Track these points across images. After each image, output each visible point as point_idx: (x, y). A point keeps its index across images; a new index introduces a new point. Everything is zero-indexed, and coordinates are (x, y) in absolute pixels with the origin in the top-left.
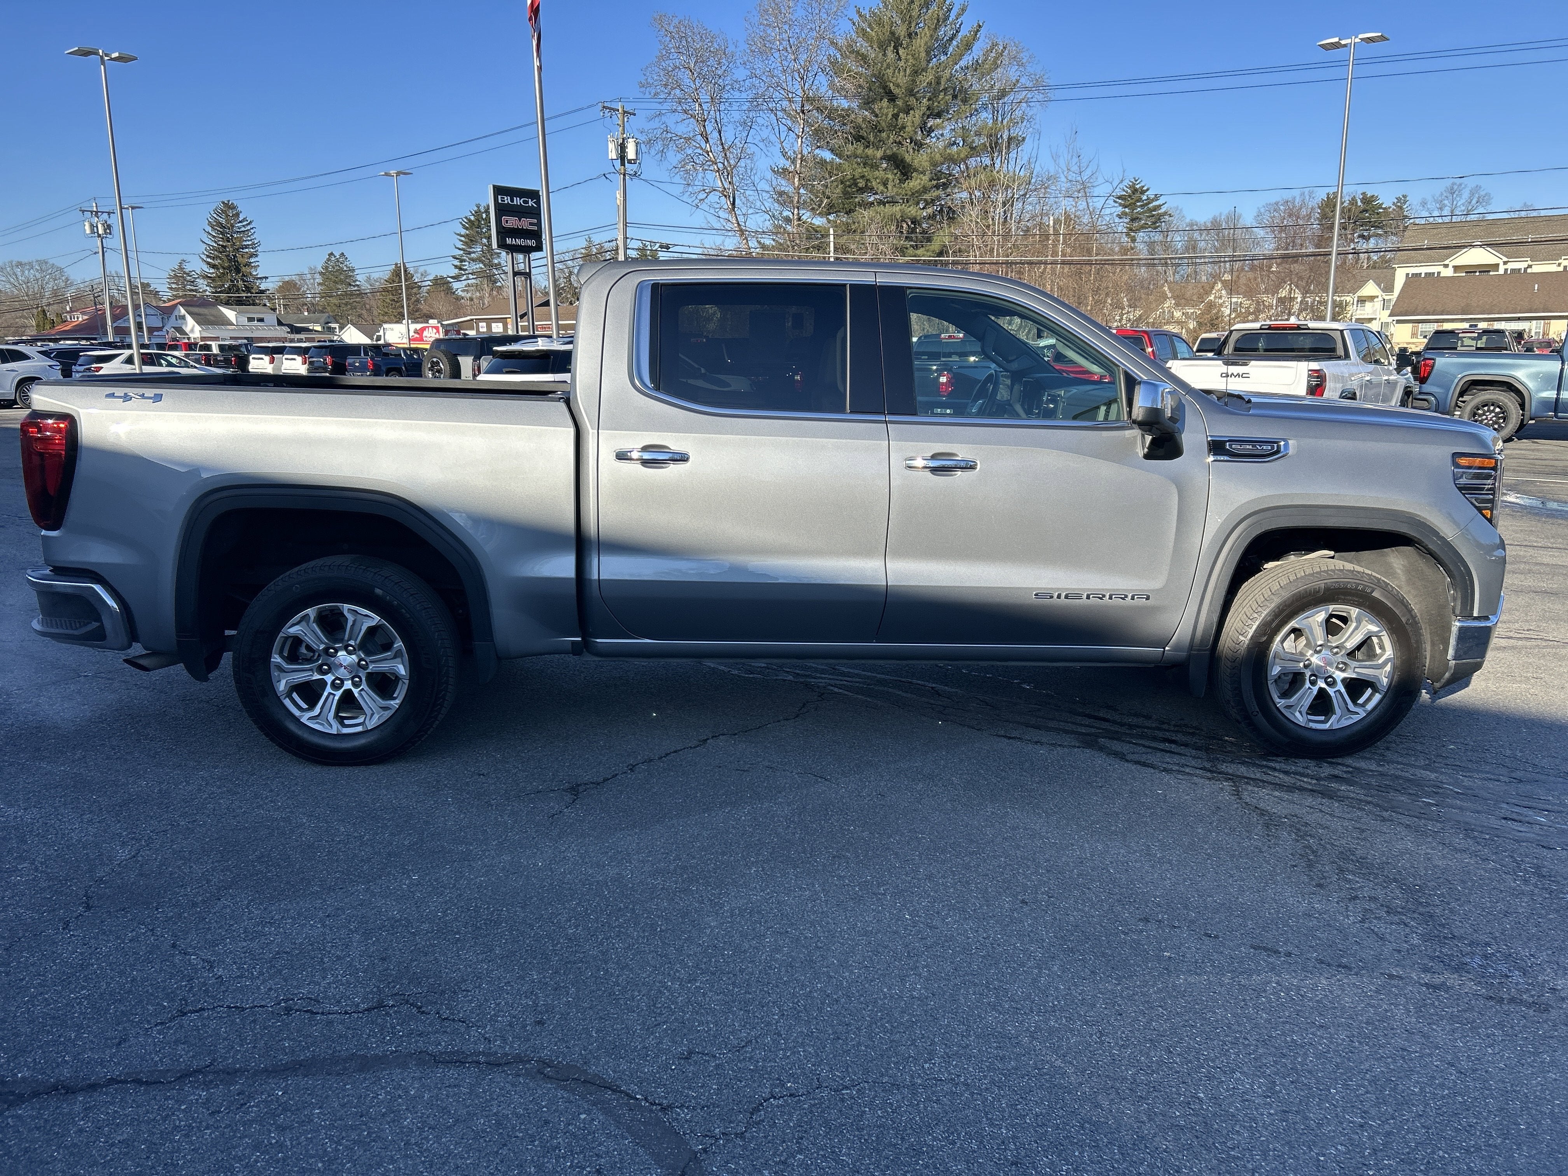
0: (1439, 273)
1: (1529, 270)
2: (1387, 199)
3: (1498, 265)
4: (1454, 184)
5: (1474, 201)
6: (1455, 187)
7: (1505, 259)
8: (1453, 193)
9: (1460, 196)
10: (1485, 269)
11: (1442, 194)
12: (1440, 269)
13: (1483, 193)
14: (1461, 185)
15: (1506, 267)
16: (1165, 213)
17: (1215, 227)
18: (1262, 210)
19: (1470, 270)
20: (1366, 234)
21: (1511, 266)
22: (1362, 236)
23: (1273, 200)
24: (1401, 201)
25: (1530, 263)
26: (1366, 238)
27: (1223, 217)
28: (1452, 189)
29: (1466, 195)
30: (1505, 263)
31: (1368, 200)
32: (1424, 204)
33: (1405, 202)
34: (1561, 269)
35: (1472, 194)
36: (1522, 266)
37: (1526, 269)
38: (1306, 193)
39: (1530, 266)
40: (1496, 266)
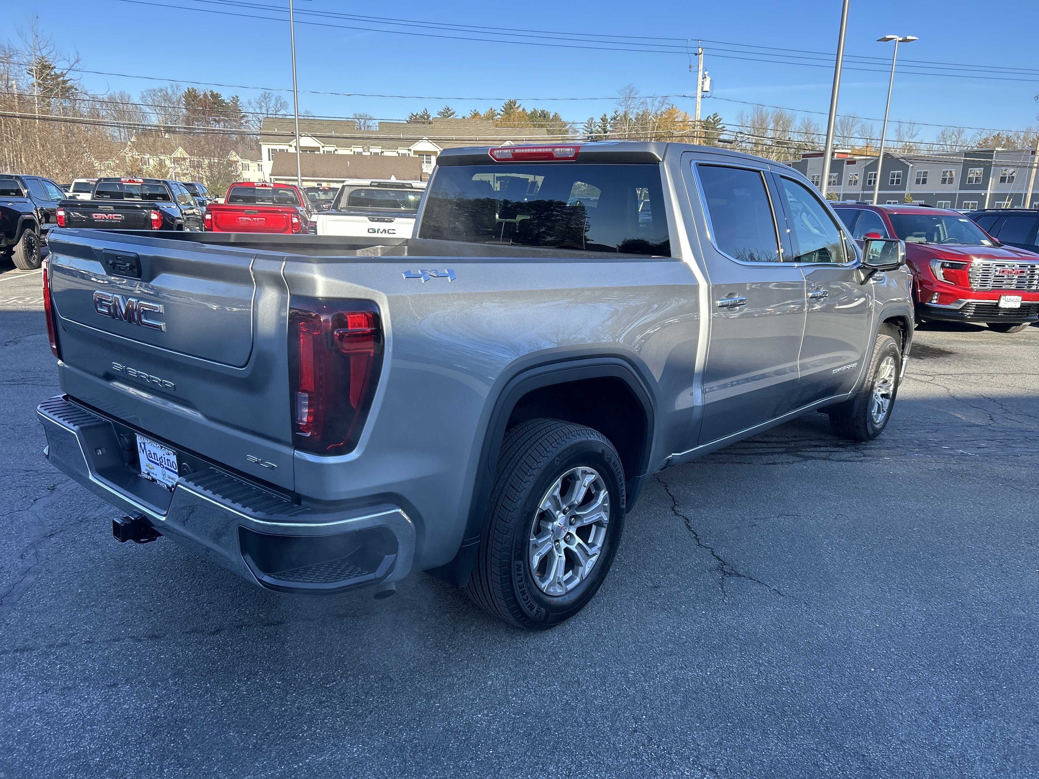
0: (287, 150)
1: (336, 153)
2: (226, 97)
3: (319, 148)
4: (265, 93)
5: (279, 105)
6: (267, 95)
7: (323, 145)
8: (266, 99)
9: (270, 100)
10: (313, 150)
11: (260, 99)
12: (287, 147)
13: (283, 101)
14: (269, 94)
15: (324, 149)
16: (72, 87)
17: (112, 101)
18: (145, 94)
19: (304, 149)
20: (217, 118)
21: (326, 149)
22: (215, 120)
23: (151, 88)
24: (235, 99)
25: (336, 148)
26: (218, 122)
27: (117, 96)
28: (265, 96)
29: (273, 101)
30: (323, 147)
31: (215, 96)
32: (250, 103)
33: (238, 101)
34: (352, 153)
35: (277, 101)
36: (332, 149)
37: (334, 152)
38: (174, 85)
39: (336, 150)
40: (318, 149)
